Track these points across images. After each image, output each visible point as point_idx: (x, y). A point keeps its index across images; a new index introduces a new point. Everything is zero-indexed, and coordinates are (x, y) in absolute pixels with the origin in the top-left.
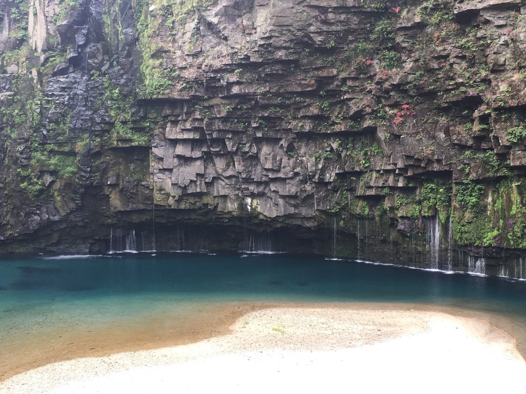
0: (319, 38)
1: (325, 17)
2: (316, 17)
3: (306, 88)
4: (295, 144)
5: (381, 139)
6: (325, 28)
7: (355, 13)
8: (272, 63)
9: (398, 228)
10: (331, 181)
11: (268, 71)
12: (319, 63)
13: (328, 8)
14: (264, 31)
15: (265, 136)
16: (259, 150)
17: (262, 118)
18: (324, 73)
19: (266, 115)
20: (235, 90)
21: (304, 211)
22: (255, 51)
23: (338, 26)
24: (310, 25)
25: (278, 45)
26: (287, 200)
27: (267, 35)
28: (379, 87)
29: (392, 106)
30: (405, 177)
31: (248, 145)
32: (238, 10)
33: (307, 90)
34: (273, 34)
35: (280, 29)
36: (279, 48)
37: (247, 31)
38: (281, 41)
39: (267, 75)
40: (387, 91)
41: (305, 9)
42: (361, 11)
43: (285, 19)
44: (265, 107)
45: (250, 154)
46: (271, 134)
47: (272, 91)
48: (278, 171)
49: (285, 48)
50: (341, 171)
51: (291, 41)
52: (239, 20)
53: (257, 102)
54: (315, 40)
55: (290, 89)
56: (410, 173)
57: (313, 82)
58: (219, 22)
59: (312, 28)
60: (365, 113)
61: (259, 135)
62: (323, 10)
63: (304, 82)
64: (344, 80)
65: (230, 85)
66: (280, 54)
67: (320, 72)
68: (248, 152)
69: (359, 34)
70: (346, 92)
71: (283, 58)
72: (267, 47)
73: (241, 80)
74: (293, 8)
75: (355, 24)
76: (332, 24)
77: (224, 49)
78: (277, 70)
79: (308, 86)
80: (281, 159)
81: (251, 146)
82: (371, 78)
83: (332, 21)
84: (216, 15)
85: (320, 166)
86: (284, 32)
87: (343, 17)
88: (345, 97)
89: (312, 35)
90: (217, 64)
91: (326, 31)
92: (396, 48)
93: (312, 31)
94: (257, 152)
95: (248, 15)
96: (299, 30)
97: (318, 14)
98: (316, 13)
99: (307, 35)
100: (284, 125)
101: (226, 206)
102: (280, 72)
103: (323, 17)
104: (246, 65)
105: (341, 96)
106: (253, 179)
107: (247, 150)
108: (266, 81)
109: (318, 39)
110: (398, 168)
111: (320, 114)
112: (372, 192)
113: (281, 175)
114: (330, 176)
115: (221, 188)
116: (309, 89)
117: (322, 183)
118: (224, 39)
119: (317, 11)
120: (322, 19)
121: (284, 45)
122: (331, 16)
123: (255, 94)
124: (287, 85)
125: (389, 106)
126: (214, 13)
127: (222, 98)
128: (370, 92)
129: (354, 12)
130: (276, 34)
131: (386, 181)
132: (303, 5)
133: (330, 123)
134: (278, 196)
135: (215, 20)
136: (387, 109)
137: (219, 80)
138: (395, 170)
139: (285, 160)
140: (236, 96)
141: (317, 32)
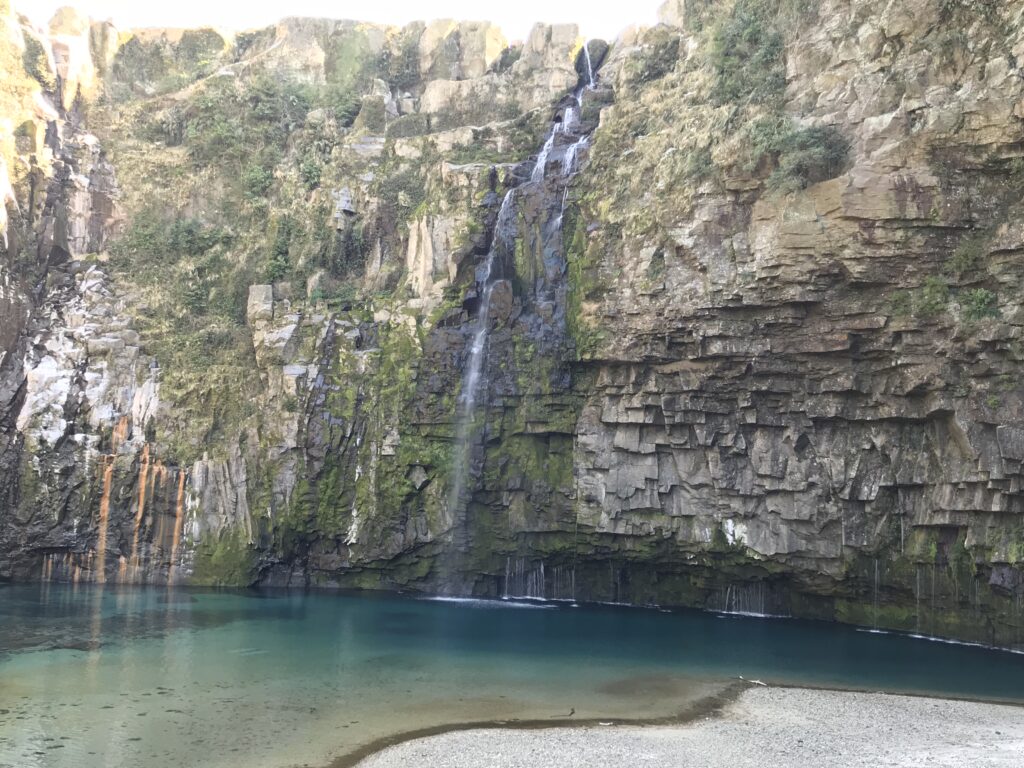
0: (859, 268)
1: (870, 236)
2: (854, 236)
3: (833, 346)
4: (810, 437)
5: (960, 430)
6: (868, 252)
7: (919, 229)
8: (778, 306)
9: (991, 581)
10: (872, 498)
11: (770, 318)
12: (855, 306)
13: (874, 221)
14: (768, 257)
15: (761, 422)
16: (750, 444)
17: (758, 393)
18: (864, 323)
19: (764, 388)
20: (716, 348)
21: (823, 547)
22: (751, 289)
23: (889, 248)
24: (844, 247)
25: (790, 278)
26: (794, 526)
27: (772, 263)
28: (959, 345)
29: (980, 377)
30: (1004, 495)
31: (731, 436)
32: (725, 226)
33: (835, 349)
34: (783, 262)
35: (794, 253)
36: (790, 283)
37: (738, 259)
38: (794, 273)
39: (768, 325)
40: (972, 354)
41: (838, 221)
42: (929, 227)
43: (805, 238)
44: (763, 376)
45: (735, 450)
46: (770, 419)
47: (774, 351)
48: (782, 478)
49: (800, 283)
50: (890, 484)
51: (812, 272)
52: (726, 243)
53: (749, 367)
54: (851, 270)
55: (805, 348)
56: (1013, 489)
57: (845, 337)
58: (696, 245)
59: (847, 253)
60: (935, 387)
61: (751, 419)
62: (868, 224)
63: (829, 337)
64: (898, 335)
65: (706, 340)
66: (793, 293)
67: (857, 322)
68: (730, 447)
69: (924, 262)
70: (899, 355)
71: (797, 299)
72: (772, 282)
73: (725, 333)
74: (816, 221)
75: (919, 247)
76: (880, 246)
77: (700, 286)
78: (786, 318)
79: (838, 343)
80: (787, 461)
81: (736, 439)
82: (943, 332)
83: (880, 241)
84: (691, 235)
85: (853, 474)
86: (801, 259)
87: (900, 234)
88: (899, 362)
89: (846, 263)
90: (688, 308)
91: (870, 257)
92: (990, 283)
93: (847, 256)
94: (747, 448)
95: (740, 235)
96: (825, 255)
97: (857, 230)
98: (855, 228)
99: (837, 264)
100: (793, 405)
101: (691, 534)
102: (790, 321)
103: (866, 235)
104: (735, 310)
105: (891, 360)
106: (739, 491)
107: (730, 444)
108: (766, 336)
109: (855, 269)
110: (992, 480)
111: (854, 388)
112: (944, 520)
113: (785, 486)
114: (870, 491)
115: (685, 503)
116: (839, 348)
117: (855, 502)
118: (701, 270)
119: (857, 225)
120: (865, 239)
121: (800, 278)
122: (879, 233)
123: (747, 355)
124: (801, 342)
125: (974, 377)
126: (687, 231)
127: (693, 360)
128: (943, 354)
129: (918, 227)
130: (788, 262)
131: (971, 501)
132: (834, 215)
133: (871, 404)
134: (779, 521)
135: (688, 242)
136: (973, 382)
137: (690, 333)
138: (986, 483)
139: (793, 462)
140: (715, 358)
141: (855, 259)
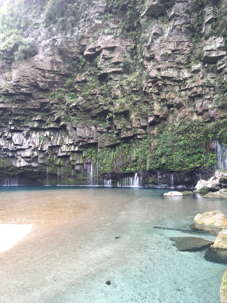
1: (44, 74)
2: (40, 74)
3: (35, 107)
4: (30, 133)
5: (68, 130)
6: (44, 79)
7: (57, 74)
8: (19, 94)
9: (76, 169)
10: (46, 149)
11: (17, 97)
12: (41, 96)
13: (45, 70)
14: (16, 79)
15: (15, 129)
16: (12, 135)
17: (14, 120)
18: (43, 101)
19: (16, 118)
20: (1, 105)
21: (34, 164)
22: (11, 88)
23: (50, 79)
24: (37, 77)
25: (22, 85)
26: (25, 159)
30: (78, 146)
31: (7, 133)
32: (4, 69)
34: (20, 80)
35: (23, 78)
36: (23, 87)
37: (7, 79)
38: (24, 83)
39: (17, 100)
40: (71, 109)
41: (35, 70)
42: (60, 74)
43: (26, 73)
44: (16, 115)
45: (8, 137)
46: (19, 128)
47: (19, 108)
48: (21, 145)
49: (26, 87)
50: (51, 145)
51: (29, 84)
52: (4, 74)
53: (12, 112)
54: (40, 85)
55: (27, 107)
56: (81, 144)
57: (38, 104)
59: (38, 79)
60: (62, 118)
61: (13, 128)
62: (43, 71)
63: (34, 104)
64: (53, 104)
66: (23, 90)
69: (59, 84)
70: (53, 110)
71: (25, 92)
72: (17, 86)
73: (4, 101)
74: (29, 69)
75: (57, 79)
76: (47, 78)
78: (22, 98)
79: (37, 106)
80: (23, 140)
82: (64, 103)
85: (41, 143)
86: (25, 80)
87: (52, 75)
88: (53, 112)
89: (38, 82)
91: (45, 81)
92: (75, 91)
93: (38, 80)
95: (8, 72)
96: (33, 79)
97: (41, 72)
99: (36, 82)
100: (25, 125)
104: (7, 94)
105: (51, 112)
106: (9, 149)
107: (6, 135)
108: (16, 103)
109: (41, 84)
110: (76, 142)
111: (41, 119)
112: (64, 154)
113: (23, 147)
117: (42, 151)
122: (47, 74)
123: (11, 108)
124: (26, 105)
131: (70, 149)
132: (34, 67)
133: (46, 124)
134: (21, 157)
138: (74, 143)
139: (25, 140)
140: (1, 109)
141: (40, 81)
